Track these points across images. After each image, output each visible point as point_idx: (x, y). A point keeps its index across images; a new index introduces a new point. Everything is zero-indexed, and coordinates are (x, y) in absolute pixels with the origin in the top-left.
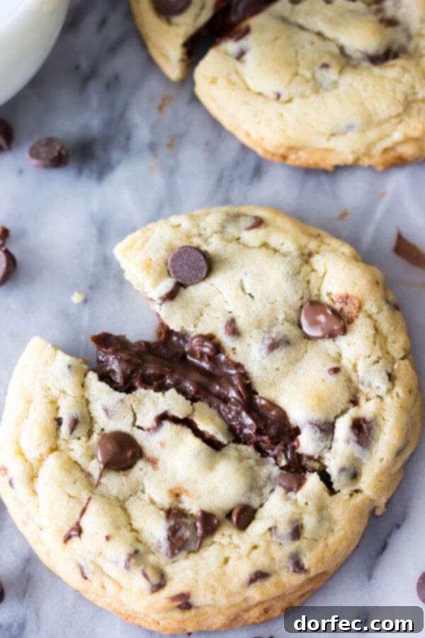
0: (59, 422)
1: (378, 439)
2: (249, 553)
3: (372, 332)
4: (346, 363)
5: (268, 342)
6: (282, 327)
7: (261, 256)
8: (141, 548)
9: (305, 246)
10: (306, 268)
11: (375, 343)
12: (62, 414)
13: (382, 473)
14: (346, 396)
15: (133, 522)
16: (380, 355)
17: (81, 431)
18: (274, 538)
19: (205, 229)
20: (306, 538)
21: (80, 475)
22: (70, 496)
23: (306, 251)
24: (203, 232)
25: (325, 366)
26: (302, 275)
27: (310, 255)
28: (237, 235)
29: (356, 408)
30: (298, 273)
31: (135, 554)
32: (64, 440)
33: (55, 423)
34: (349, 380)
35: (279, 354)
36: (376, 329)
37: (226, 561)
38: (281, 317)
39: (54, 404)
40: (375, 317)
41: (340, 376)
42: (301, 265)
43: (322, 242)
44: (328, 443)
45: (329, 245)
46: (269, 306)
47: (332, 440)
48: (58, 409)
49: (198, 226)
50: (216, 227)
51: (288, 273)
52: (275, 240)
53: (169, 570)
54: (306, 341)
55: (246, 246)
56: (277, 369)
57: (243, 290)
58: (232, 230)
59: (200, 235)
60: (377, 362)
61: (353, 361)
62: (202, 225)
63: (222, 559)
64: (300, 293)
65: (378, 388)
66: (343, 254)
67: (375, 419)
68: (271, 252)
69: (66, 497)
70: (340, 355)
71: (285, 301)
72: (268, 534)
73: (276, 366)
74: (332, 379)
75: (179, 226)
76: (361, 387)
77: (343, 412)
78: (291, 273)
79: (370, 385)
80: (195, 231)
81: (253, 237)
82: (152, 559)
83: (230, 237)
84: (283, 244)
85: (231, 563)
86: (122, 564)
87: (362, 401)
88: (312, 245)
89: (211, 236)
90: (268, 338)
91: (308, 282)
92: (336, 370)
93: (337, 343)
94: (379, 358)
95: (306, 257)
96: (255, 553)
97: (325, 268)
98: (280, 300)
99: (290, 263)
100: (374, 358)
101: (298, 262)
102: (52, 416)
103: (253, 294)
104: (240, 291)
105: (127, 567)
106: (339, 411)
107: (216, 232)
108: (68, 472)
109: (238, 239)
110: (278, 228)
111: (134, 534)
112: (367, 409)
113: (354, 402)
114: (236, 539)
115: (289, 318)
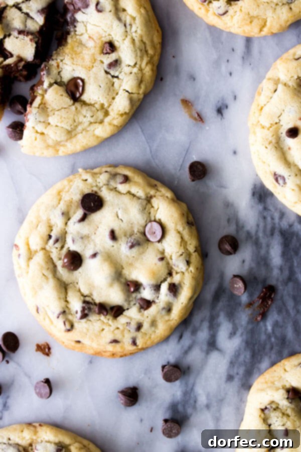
0: (50, 237)
1: (181, 293)
2: (114, 330)
3: (179, 240)
4: (167, 254)
5: (130, 244)
6: (136, 236)
7: (126, 199)
8: (67, 311)
9: (149, 193)
10: (149, 206)
11: (181, 246)
12: (53, 234)
13: (182, 309)
14: (166, 271)
15: (67, 297)
16: (183, 251)
17: (58, 245)
18: (128, 328)
19: (99, 183)
20: (142, 332)
21: (51, 266)
22: (44, 275)
23: (149, 196)
24: (98, 184)
25: (157, 256)
26: (147, 210)
27: (151, 197)
28: (115, 186)
29: (171, 277)
30: (145, 209)
31: (64, 312)
32: (49, 246)
33: (48, 237)
34: (168, 264)
35: (135, 250)
36: (182, 238)
37: (103, 330)
38: (136, 231)
39: (51, 228)
40: (181, 232)
41: (164, 262)
42: (147, 204)
43: (157, 190)
44: (157, 295)
45: (160, 191)
46: (130, 225)
47: (159, 293)
48: (52, 230)
49: (96, 181)
50: (105, 182)
51: (140, 209)
52: (134, 190)
53: (76, 325)
54: (147, 242)
55: (119, 193)
56: (134, 257)
57: (118, 217)
58: (113, 184)
59: (97, 186)
60: (181, 255)
61: (170, 254)
62: (98, 180)
63: (101, 328)
64: (145, 219)
65: (182, 268)
66: (167, 197)
67: (180, 284)
68: (132, 196)
69: (42, 275)
70: (164, 250)
71: (138, 223)
72: (126, 325)
73: (133, 255)
74: (160, 264)
75: (86, 180)
76: (173, 267)
77: (165, 280)
78: (141, 209)
79: (178, 266)
80: (94, 184)
81: (123, 188)
82: (70, 317)
83: (111, 187)
84: (138, 192)
85: (104, 332)
86: (56, 315)
87: (174, 274)
88: (152, 192)
89: (102, 187)
90: (130, 242)
91: (150, 213)
92: (162, 259)
93: (163, 244)
94: (183, 253)
95: (149, 199)
96: (117, 331)
97: (158, 206)
98: (136, 222)
99: (141, 204)
100: (180, 253)
101: (145, 202)
102: (47, 233)
103: (123, 219)
104: (116, 218)
105: (58, 317)
106: (162, 279)
107: (105, 185)
108: (47, 263)
109: (116, 188)
110: (136, 183)
111: (66, 303)
112: (176, 279)
113: (170, 274)
114: (110, 322)
115: (140, 231)
